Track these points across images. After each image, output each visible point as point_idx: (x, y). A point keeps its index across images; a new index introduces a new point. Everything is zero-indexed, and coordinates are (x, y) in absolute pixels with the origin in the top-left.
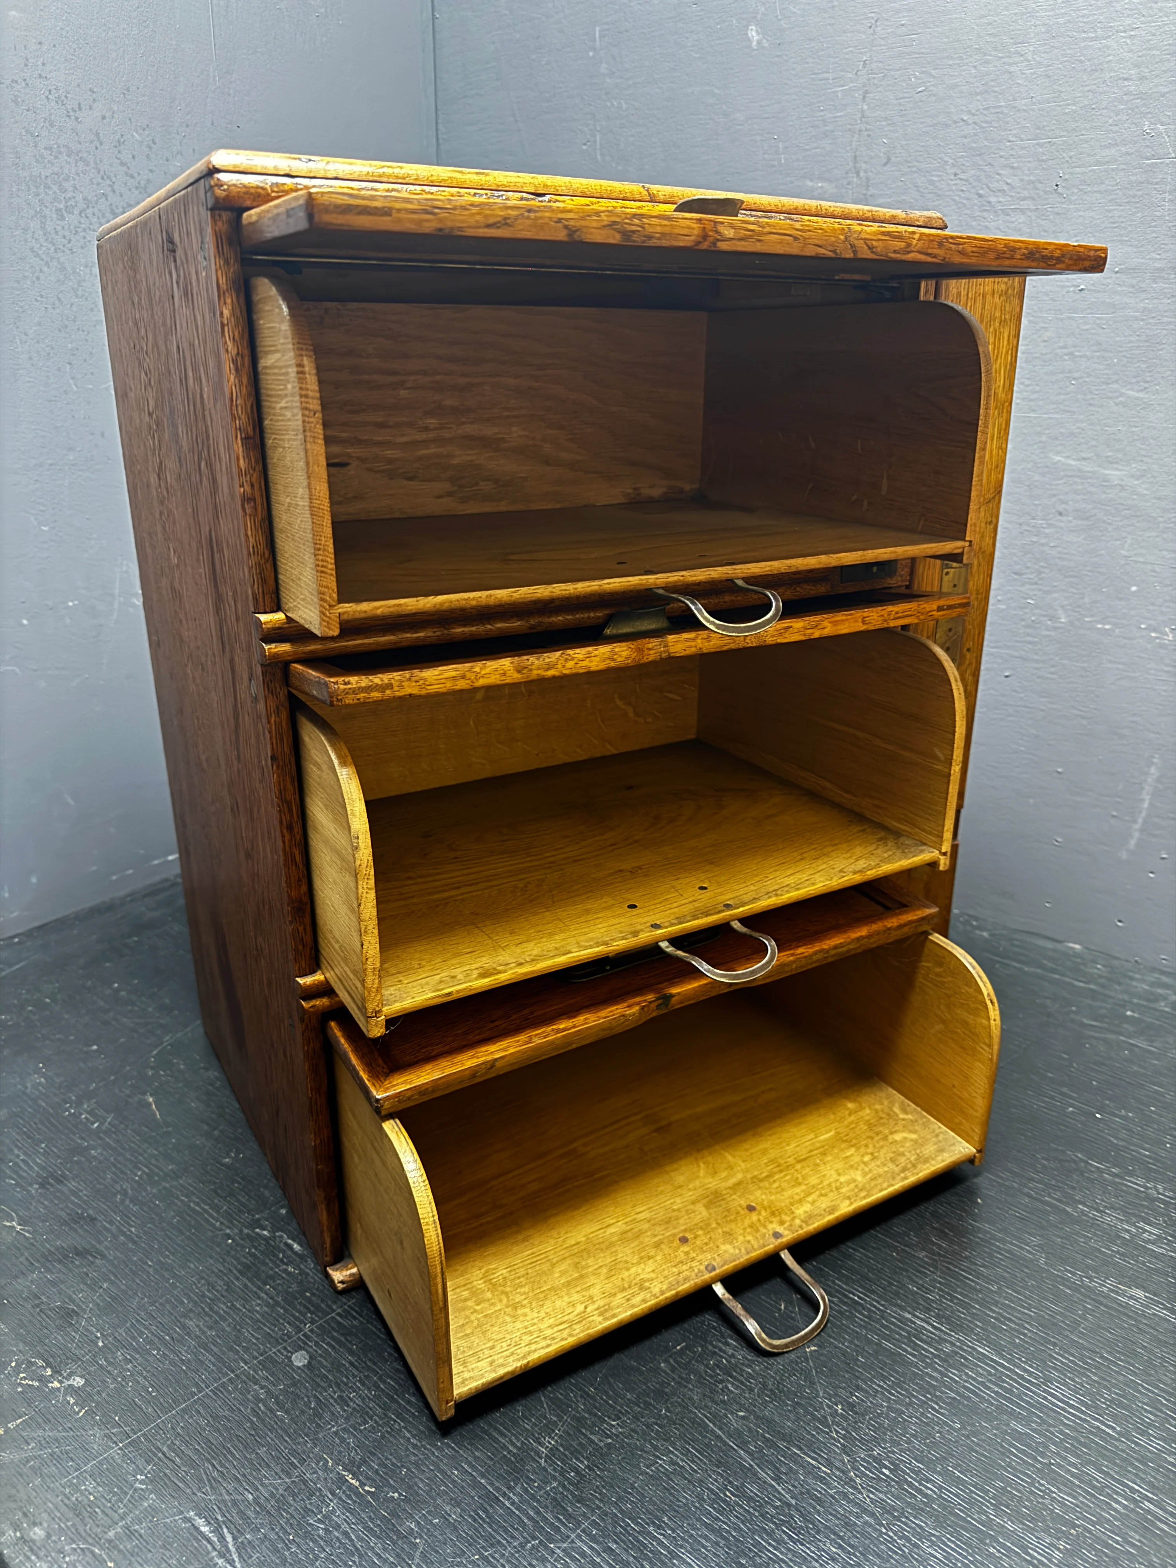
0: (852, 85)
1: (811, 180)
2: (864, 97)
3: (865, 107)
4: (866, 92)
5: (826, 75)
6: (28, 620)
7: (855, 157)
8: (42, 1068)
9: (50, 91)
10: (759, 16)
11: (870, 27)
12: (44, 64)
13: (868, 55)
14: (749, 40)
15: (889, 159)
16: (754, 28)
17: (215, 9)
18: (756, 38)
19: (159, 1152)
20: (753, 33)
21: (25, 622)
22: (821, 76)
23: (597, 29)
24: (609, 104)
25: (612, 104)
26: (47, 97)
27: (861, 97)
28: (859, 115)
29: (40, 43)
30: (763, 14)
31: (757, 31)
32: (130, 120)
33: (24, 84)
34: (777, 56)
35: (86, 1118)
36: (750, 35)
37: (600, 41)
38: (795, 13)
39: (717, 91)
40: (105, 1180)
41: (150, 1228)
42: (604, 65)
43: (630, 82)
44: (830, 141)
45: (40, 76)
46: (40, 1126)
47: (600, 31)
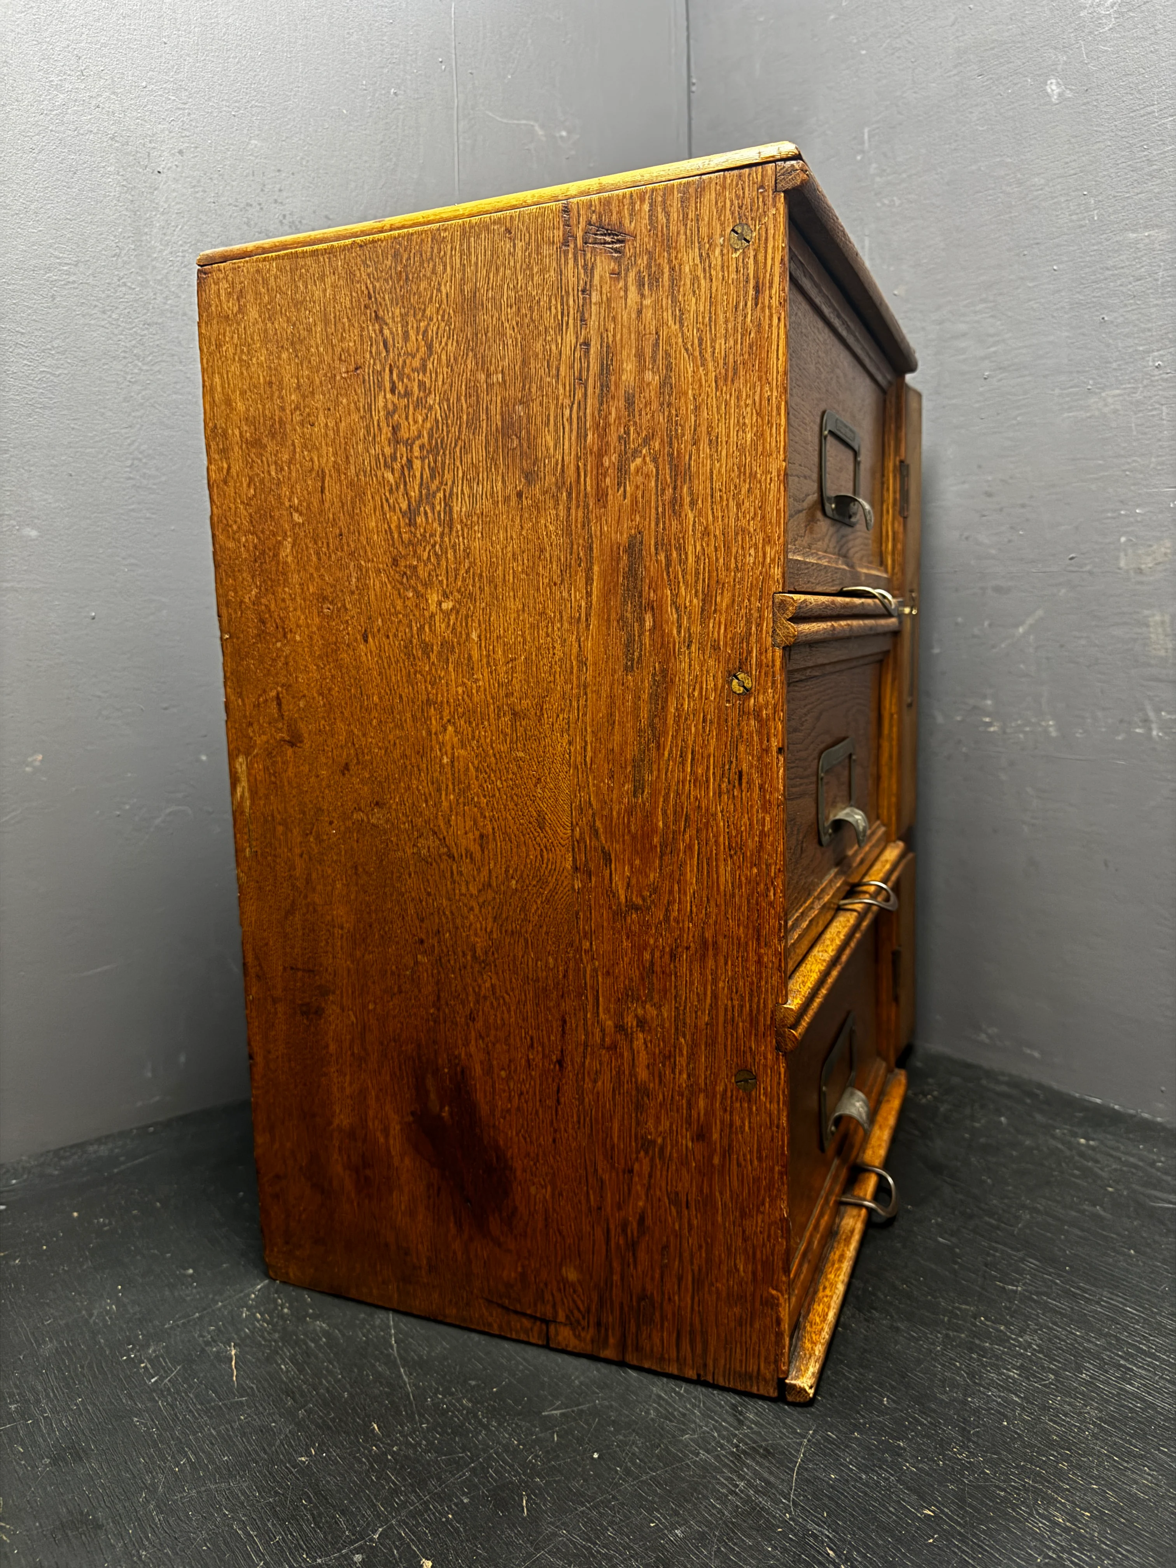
1: (1134, 231)
5: (1149, 109)
6: (207, 755)
8: (120, 1291)
9: (284, 216)
10: (1060, 68)
12: (280, 190)
14: (1048, 95)
16: (1054, 81)
17: (461, 147)
18: (1057, 91)
20: (1053, 87)
21: (204, 758)
22: (1142, 112)
23: (866, 130)
24: (879, 204)
25: (884, 204)
26: (281, 222)
29: (279, 171)
30: (1065, 63)
31: (1058, 83)
33: (258, 208)
34: (1084, 104)
35: (146, 1367)
36: (1049, 90)
37: (870, 141)
38: (1106, 51)
39: (1009, 160)
42: (874, 165)
43: (904, 175)
44: (1159, 181)
45: (276, 201)
46: (86, 1370)
47: (869, 132)
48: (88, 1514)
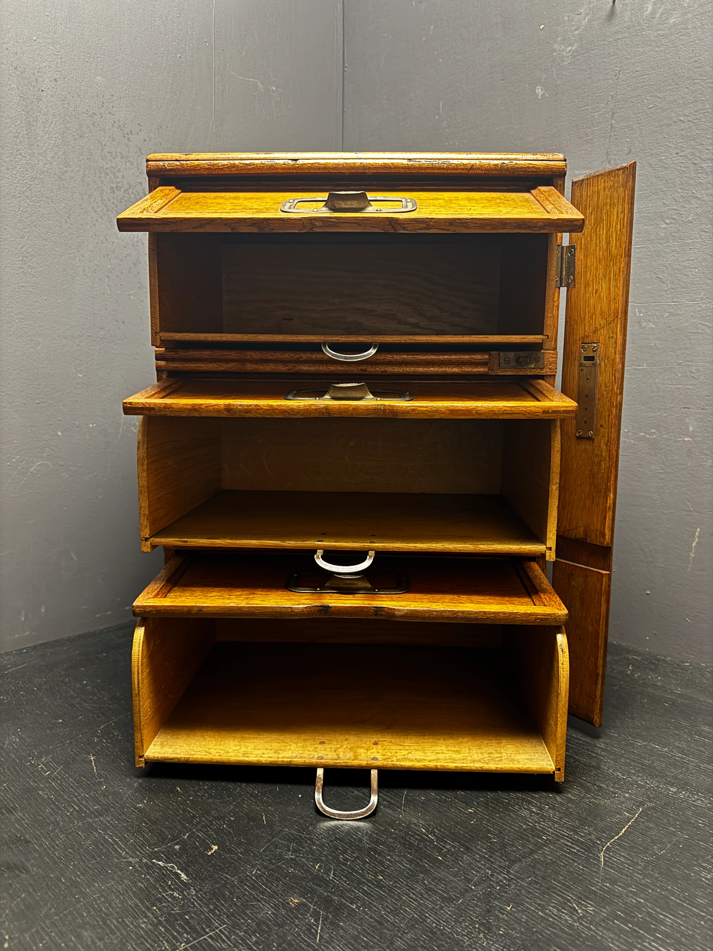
0: (604, 110)
1: (578, 170)
2: (613, 116)
3: (614, 122)
4: (614, 113)
5: (586, 107)
6: (61, 432)
7: (608, 152)
8: (19, 732)
9: (115, 122)
10: (543, 81)
11: (616, 75)
12: (113, 107)
13: (615, 91)
14: (536, 94)
15: (630, 151)
16: (539, 87)
17: (216, 90)
18: (541, 93)
19: (90, 796)
20: (539, 91)
21: (60, 433)
22: (583, 108)
23: (441, 103)
24: (447, 144)
25: (449, 144)
26: (113, 125)
27: (611, 116)
28: (610, 127)
29: (112, 96)
30: (545, 79)
31: (542, 89)
32: (160, 143)
33: (100, 116)
34: (555, 101)
35: (42, 768)
36: (537, 92)
37: (443, 109)
38: (566, 75)
39: (515, 127)
40: (44, 813)
41: (70, 852)
42: (445, 122)
43: (461, 129)
44: (591, 145)
45: (110, 113)
46: (6, 771)
47: (442, 104)
48: (20, 837)
